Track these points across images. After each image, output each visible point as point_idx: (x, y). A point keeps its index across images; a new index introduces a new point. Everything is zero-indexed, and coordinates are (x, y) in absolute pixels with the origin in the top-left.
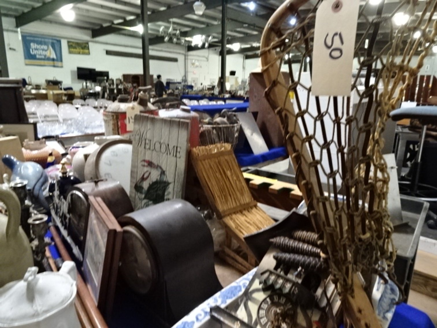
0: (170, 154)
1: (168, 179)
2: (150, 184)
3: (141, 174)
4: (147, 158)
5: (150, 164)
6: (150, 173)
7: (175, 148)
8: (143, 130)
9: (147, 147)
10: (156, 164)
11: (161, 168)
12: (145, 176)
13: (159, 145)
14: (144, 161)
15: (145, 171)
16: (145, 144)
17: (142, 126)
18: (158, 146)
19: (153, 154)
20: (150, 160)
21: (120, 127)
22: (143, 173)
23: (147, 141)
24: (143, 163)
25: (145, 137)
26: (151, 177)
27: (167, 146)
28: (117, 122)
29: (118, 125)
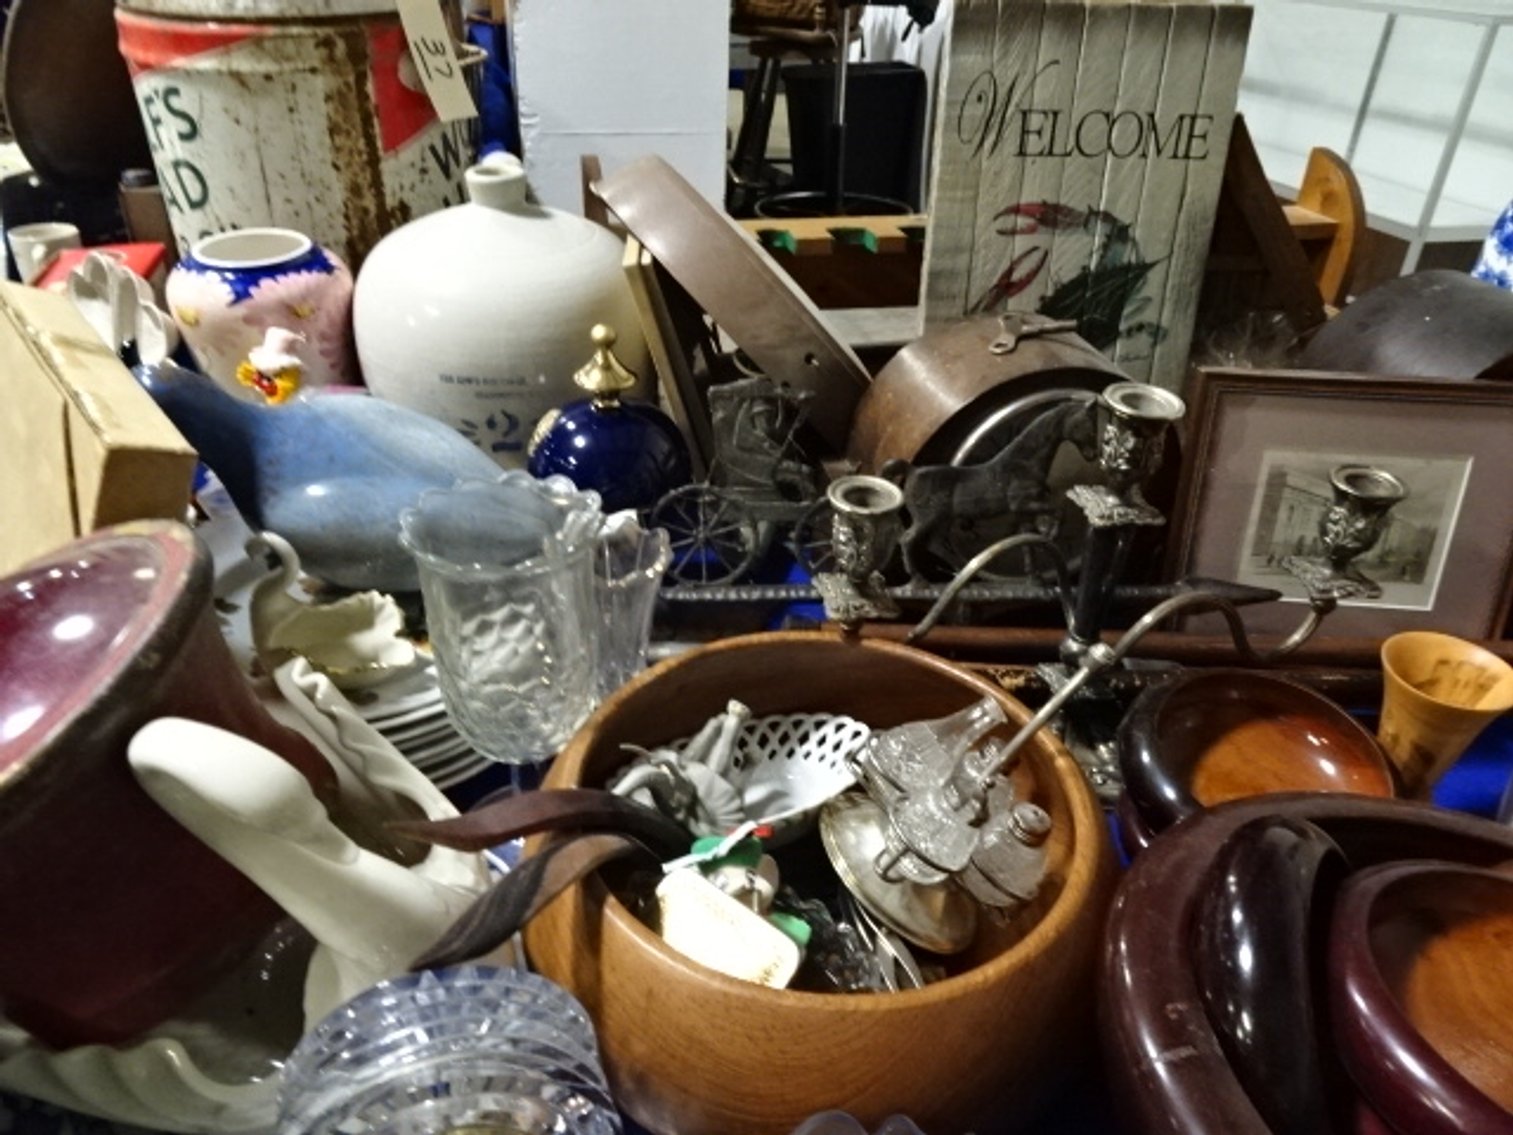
0: (1159, 151)
1: (1142, 249)
2: (1043, 298)
3: (994, 270)
4: (1030, 195)
5: (1050, 216)
6: (1046, 254)
7: (1187, 122)
8: (1011, 75)
9: (1034, 144)
10: (1083, 208)
11: (1107, 217)
12: (1016, 276)
13: (1104, 125)
14: (1016, 210)
15: (1017, 253)
16: (1025, 132)
17: (1005, 54)
18: (1095, 128)
19: (1069, 171)
20: (1051, 199)
21: (377, 107)
22: (1005, 266)
23: (1035, 122)
24: (1008, 222)
25: (1025, 107)
26: (1053, 269)
27: (1145, 119)
28: (361, 79)
29: (363, 96)
